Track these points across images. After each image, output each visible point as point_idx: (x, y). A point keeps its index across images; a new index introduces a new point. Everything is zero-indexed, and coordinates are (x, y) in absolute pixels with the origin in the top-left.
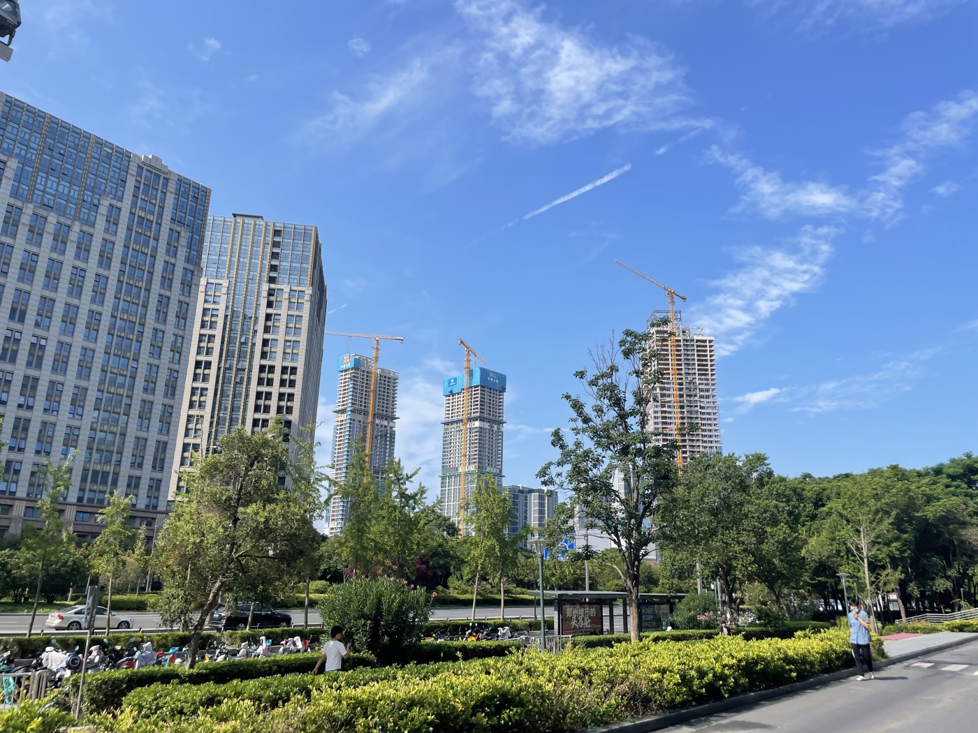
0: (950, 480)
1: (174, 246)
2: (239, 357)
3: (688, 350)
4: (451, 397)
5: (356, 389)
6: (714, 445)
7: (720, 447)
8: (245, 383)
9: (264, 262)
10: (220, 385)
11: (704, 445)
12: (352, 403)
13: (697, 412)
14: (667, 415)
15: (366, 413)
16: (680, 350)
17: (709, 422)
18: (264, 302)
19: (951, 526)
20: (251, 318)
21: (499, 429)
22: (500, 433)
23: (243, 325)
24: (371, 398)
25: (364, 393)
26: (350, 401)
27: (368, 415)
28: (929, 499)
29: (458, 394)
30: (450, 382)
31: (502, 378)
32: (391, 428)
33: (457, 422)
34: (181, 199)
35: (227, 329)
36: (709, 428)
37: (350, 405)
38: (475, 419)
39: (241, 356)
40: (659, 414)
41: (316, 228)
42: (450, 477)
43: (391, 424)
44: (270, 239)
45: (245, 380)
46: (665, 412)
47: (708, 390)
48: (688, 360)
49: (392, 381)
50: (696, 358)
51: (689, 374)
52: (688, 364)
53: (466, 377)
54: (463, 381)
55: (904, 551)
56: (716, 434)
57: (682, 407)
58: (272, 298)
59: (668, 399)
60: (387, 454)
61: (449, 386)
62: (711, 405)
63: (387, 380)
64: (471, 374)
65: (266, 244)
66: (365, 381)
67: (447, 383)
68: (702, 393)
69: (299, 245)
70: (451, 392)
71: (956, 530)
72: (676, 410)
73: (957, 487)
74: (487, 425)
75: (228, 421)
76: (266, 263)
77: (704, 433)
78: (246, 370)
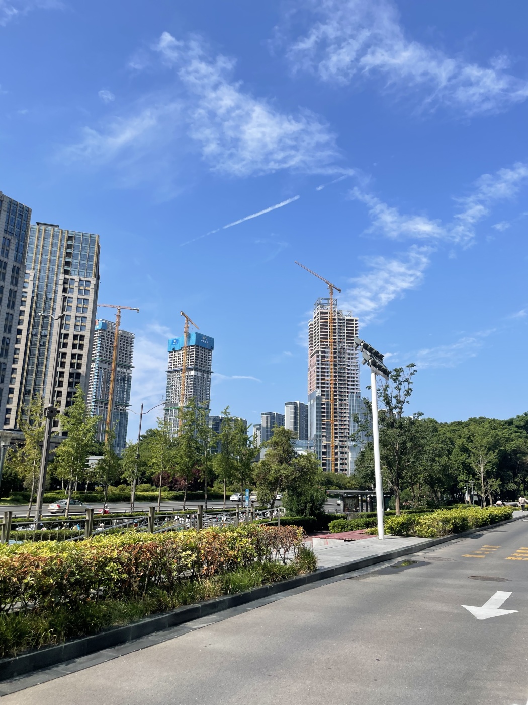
0: (517, 428)
1: (6, 250)
2: (43, 327)
3: (341, 326)
4: (174, 353)
5: (103, 345)
6: (355, 391)
7: (359, 393)
8: (47, 346)
9: (61, 259)
10: (28, 347)
11: (348, 391)
12: (100, 355)
13: (345, 368)
14: (325, 370)
15: (110, 363)
16: (336, 326)
17: (353, 375)
18: (60, 288)
19: (518, 455)
20: (51, 299)
21: (208, 377)
22: (208, 380)
23: (45, 304)
24: (114, 352)
25: (109, 348)
26: (98, 354)
27: (111, 364)
28: (508, 440)
29: (179, 351)
30: (173, 342)
31: (211, 341)
32: (129, 374)
33: (178, 371)
34: (11, 215)
35: (34, 307)
36: (353, 379)
37: (98, 356)
38: (191, 369)
39: (44, 326)
40: (320, 370)
41: (98, 236)
42: (171, 410)
43: (128, 371)
44: (65, 243)
45: (47, 343)
46: (324, 368)
47: (352, 354)
48: (341, 333)
49: (130, 339)
50: (346, 332)
51: (341, 342)
52: (341, 336)
53: (185, 339)
54: (183, 342)
55: (494, 468)
56: (357, 383)
57: (335, 365)
58: (66, 286)
59: (326, 359)
60: (125, 393)
61: (172, 345)
62: (355, 364)
63: (126, 339)
64: (189, 336)
65: (62, 246)
66: (110, 340)
67: (171, 343)
68: (349, 356)
69: (86, 248)
70: (174, 349)
71: (521, 457)
72: (331, 367)
73: (521, 432)
74: (199, 374)
75: (34, 372)
76: (63, 259)
77: (349, 383)
78: (48, 337)
